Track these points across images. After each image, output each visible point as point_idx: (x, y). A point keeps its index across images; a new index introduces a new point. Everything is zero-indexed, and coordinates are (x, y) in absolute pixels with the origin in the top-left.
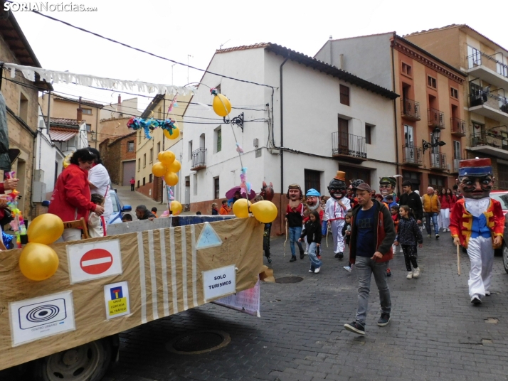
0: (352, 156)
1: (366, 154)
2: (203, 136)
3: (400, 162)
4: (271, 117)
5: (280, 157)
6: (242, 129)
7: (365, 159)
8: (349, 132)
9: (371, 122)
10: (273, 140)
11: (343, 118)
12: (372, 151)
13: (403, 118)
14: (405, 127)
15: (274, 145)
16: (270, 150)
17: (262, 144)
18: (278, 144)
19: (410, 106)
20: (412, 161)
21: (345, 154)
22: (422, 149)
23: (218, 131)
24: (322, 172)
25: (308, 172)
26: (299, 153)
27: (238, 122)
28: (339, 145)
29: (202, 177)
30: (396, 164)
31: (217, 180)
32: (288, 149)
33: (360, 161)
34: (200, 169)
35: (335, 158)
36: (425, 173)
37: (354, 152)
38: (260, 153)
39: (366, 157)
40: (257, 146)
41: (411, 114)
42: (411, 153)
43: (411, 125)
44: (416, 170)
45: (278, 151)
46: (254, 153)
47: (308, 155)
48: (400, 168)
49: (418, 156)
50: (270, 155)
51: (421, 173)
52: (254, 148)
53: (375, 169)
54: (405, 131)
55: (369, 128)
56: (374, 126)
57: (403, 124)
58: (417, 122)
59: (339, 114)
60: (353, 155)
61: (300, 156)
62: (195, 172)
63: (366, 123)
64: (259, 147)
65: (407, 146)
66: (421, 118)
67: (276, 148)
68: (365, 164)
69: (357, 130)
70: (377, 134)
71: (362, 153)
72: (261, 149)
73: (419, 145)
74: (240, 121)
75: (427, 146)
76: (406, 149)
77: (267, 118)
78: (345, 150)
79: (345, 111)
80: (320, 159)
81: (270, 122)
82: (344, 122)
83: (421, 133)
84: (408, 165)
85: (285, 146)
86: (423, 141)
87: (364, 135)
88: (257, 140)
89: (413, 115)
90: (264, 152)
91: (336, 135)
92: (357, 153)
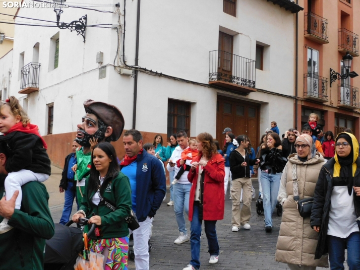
0: (234, 84)
1: (254, 83)
2: (37, 46)
3: (300, 95)
4: (122, 23)
5: (132, 80)
6: (84, 37)
7: (253, 89)
8: (234, 53)
9: (264, 41)
10: (124, 55)
11: (225, 32)
12: (263, 80)
13: (307, 39)
14: (309, 51)
15: (124, 62)
16: (118, 69)
17: (108, 60)
18: (131, 62)
19: (315, 23)
20: (315, 95)
21: (225, 80)
22: (329, 80)
23: (56, 40)
24: (194, 103)
25: (172, 103)
26: (161, 75)
27: (78, 28)
28: (219, 68)
29: (33, 103)
30: (295, 99)
31: (51, 108)
32: (145, 70)
33: (246, 92)
34: (31, 92)
35: (212, 85)
36: (331, 112)
37: (238, 79)
38: (105, 71)
39: (254, 87)
40: (101, 63)
41: (317, 34)
42: (315, 84)
43: (316, 49)
44: (319, 107)
45: (130, 72)
46: (97, 73)
47: (174, 79)
48: (299, 103)
49: (322, 89)
50: (119, 75)
51: (327, 111)
52: (97, 65)
53: (266, 104)
54: (309, 56)
55: (261, 49)
56: (268, 46)
57: (305, 47)
58: (325, 45)
59: (220, 27)
60: (236, 83)
61: (163, 80)
62: (25, 96)
63: (257, 42)
64: (104, 64)
65: (310, 74)
66: (329, 40)
67: (127, 66)
68: (254, 96)
69: (244, 50)
70: (271, 57)
71: (250, 81)
72: (105, 67)
73: (326, 75)
74: (81, 27)
75: (335, 77)
76: (308, 79)
77: (116, 23)
78: (226, 75)
79: (229, 23)
80: (192, 86)
81: (120, 30)
82: (227, 38)
83: (328, 59)
84: (309, 100)
85: (141, 65)
86: (331, 70)
87: (254, 57)
88: (102, 54)
89: (319, 35)
90: (109, 70)
91: (216, 55)
92: (243, 80)
